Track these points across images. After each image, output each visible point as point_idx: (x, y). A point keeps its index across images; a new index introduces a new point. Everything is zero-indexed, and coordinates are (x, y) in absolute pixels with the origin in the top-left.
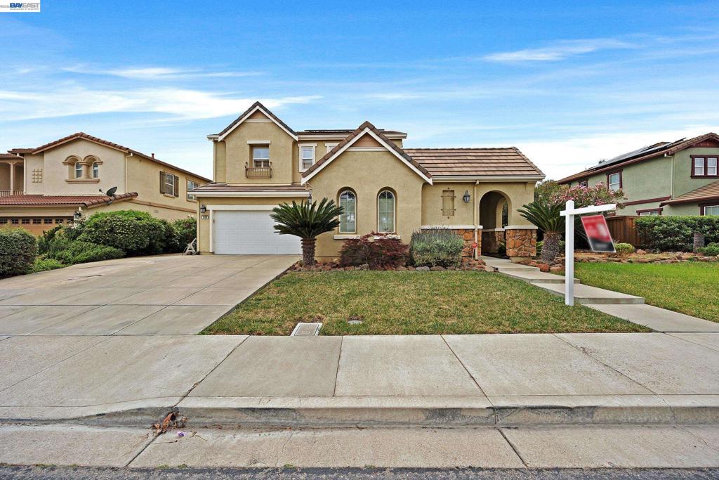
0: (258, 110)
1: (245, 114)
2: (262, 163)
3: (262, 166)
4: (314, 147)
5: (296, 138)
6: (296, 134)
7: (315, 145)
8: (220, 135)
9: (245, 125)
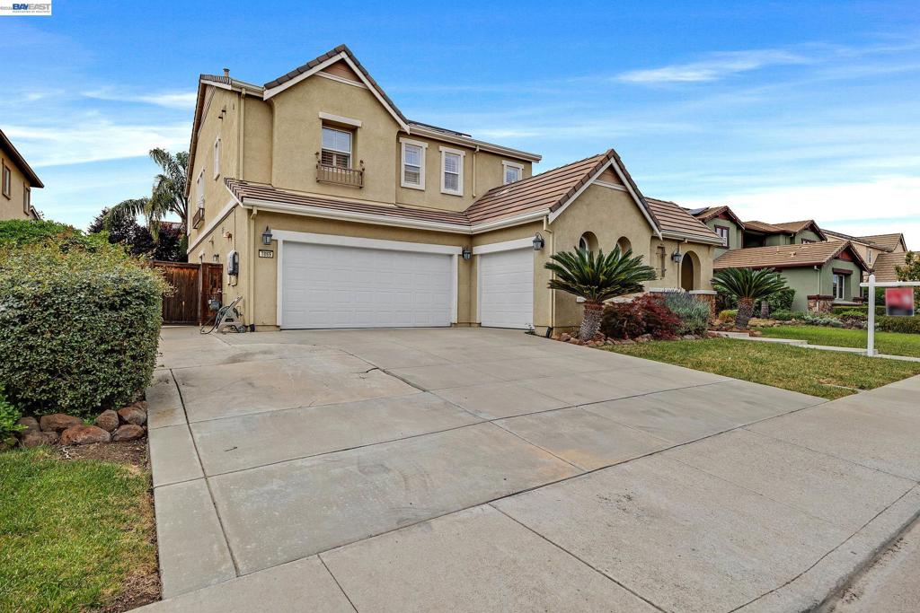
0: (342, 62)
1: (320, 61)
2: (335, 158)
3: (335, 164)
4: (424, 148)
5: (407, 128)
6: (408, 122)
7: (425, 145)
8: (269, 86)
9: (314, 81)
